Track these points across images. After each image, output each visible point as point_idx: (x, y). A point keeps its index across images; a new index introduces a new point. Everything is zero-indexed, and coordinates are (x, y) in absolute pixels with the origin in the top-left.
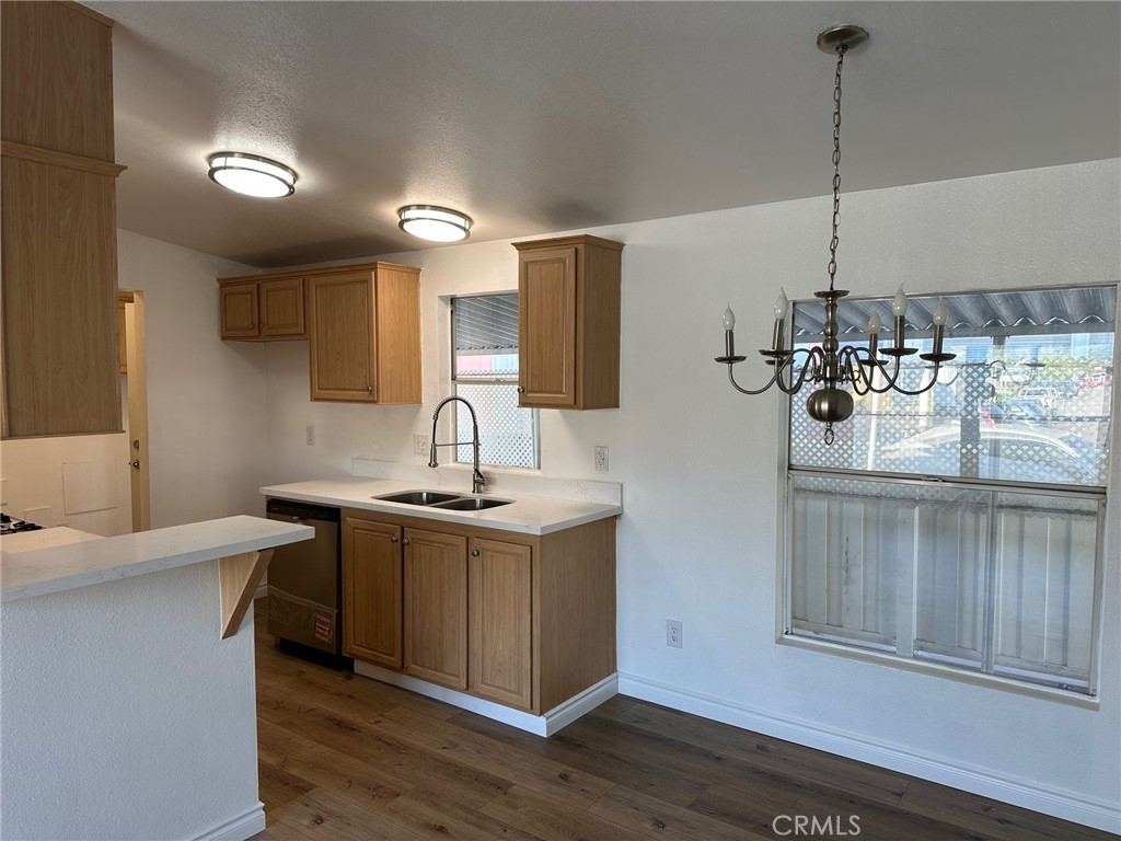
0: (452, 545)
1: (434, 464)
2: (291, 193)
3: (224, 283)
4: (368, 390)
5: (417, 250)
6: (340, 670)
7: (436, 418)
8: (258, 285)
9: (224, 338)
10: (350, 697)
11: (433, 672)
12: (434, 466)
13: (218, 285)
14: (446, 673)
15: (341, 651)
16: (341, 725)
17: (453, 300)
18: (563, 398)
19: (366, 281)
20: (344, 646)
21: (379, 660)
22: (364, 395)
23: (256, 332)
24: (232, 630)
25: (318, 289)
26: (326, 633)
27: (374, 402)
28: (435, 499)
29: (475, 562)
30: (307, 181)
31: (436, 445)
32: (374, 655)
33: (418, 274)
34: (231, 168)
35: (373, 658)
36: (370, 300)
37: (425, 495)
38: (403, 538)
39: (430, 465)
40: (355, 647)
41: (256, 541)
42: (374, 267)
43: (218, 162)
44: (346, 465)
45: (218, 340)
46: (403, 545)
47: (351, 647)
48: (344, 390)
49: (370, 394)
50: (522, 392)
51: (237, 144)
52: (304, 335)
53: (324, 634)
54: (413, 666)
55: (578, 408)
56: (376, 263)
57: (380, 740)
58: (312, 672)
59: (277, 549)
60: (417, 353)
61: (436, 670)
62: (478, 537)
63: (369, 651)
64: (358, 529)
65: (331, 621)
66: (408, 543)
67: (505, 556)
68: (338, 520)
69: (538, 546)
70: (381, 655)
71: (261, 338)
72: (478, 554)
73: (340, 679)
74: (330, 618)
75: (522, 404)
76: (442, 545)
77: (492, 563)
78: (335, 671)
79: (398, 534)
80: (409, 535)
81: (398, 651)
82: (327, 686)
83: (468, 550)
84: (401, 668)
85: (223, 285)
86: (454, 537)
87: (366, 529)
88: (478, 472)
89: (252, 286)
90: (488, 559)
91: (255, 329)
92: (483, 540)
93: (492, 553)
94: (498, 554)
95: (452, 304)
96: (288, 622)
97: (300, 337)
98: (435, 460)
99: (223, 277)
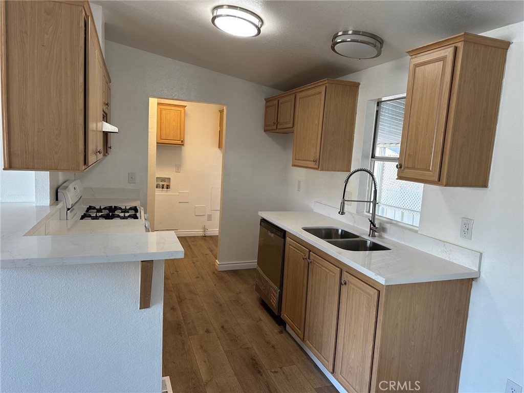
0: (333, 272)
3: (268, 100)
6: (279, 325)
7: (346, 182)
8: (278, 101)
9: (265, 131)
12: (342, 214)
13: (265, 102)
15: (280, 315)
17: (379, 103)
18: (430, 176)
19: (321, 92)
20: (281, 313)
21: (294, 329)
22: (313, 164)
23: (275, 128)
25: (300, 100)
26: (274, 301)
27: (317, 169)
29: (344, 287)
31: (344, 200)
32: (292, 325)
33: (358, 87)
34: (221, 15)
37: (340, 231)
38: (309, 258)
39: (339, 213)
40: (285, 315)
42: (325, 83)
44: (311, 205)
45: (262, 131)
46: (309, 263)
48: (305, 160)
49: (315, 164)
50: (400, 167)
54: (308, 341)
55: (442, 185)
56: (327, 80)
60: (351, 139)
61: (317, 351)
62: (347, 272)
63: (291, 322)
64: (291, 245)
65: (277, 295)
66: (311, 262)
67: (361, 292)
68: (284, 238)
69: (384, 292)
70: (295, 327)
71: (277, 131)
72: (345, 284)
73: (276, 331)
74: (276, 293)
75: (400, 177)
76: (327, 270)
77: (353, 293)
78: (277, 325)
79: (307, 255)
80: (311, 258)
81: (302, 329)
82: (266, 334)
83: (341, 279)
84: (303, 340)
85: (267, 102)
86: (334, 266)
87: (294, 247)
88: (372, 223)
89: (276, 102)
90: (351, 290)
91: (275, 125)
92: (349, 275)
93: (353, 287)
94: (357, 289)
95: (378, 105)
96: (262, 288)
97: (291, 129)
98: (343, 210)
99: (267, 97)
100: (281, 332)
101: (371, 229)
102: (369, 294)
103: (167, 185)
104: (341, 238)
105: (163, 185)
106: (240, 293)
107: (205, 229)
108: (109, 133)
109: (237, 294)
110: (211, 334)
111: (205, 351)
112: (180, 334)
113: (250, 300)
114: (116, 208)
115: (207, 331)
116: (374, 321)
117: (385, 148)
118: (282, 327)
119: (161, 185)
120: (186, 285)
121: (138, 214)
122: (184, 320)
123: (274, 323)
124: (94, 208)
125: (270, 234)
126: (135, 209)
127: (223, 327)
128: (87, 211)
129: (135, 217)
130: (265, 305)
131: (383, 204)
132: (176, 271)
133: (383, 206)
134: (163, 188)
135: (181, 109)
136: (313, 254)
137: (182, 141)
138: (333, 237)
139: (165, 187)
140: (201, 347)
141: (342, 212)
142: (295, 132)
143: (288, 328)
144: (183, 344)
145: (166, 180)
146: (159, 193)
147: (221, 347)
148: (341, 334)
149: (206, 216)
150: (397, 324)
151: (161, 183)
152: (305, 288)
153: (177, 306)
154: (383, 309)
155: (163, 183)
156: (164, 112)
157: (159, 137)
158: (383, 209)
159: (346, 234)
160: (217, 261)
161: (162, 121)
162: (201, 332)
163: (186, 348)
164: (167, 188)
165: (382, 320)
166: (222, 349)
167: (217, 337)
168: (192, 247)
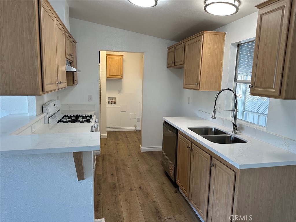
0: (205, 157)
3: (169, 48)
4: (195, 84)
5: (226, 25)
6: (175, 187)
9: (168, 67)
12: (214, 119)
13: (167, 50)
14: (200, 211)
17: (239, 45)
18: (274, 92)
19: (200, 40)
20: (176, 180)
21: (183, 191)
23: (173, 65)
25: (188, 46)
29: (213, 168)
32: (182, 188)
33: (224, 35)
36: (200, 48)
37: (213, 129)
40: (178, 182)
42: (203, 34)
48: (191, 85)
50: (252, 87)
53: (171, 173)
54: (191, 200)
56: (203, 32)
61: (197, 207)
62: (215, 158)
63: (181, 186)
64: (181, 139)
65: (173, 169)
66: (192, 150)
67: (224, 172)
68: (177, 133)
69: (239, 173)
70: (184, 189)
71: (175, 67)
72: (214, 166)
73: (173, 191)
74: (173, 168)
75: (252, 94)
76: (202, 156)
77: (218, 173)
78: (173, 187)
79: (190, 145)
80: (193, 147)
81: (188, 192)
82: (166, 193)
83: (211, 162)
84: (189, 198)
85: (169, 49)
86: (207, 154)
87: (183, 140)
88: (234, 124)
89: (174, 49)
90: (218, 170)
91: (173, 63)
92: (216, 160)
93: (219, 168)
94: (221, 170)
95: (238, 47)
96: (165, 164)
97: (183, 65)
98: (214, 116)
99: (169, 46)
100: (176, 192)
101: (233, 128)
102: (229, 174)
103: (114, 102)
104: (214, 134)
105: (112, 102)
106: (153, 166)
107: (136, 127)
108: (75, 73)
109: (151, 166)
110: (133, 192)
111: (128, 203)
112: (115, 191)
113: (158, 170)
114: (80, 116)
115: (131, 190)
116: (232, 192)
117: (247, 76)
118: (177, 188)
119: (111, 102)
120: (122, 160)
121: (91, 120)
122: (118, 182)
123: (172, 185)
124: (67, 116)
125: (169, 131)
126: (91, 116)
127: (140, 187)
128: (63, 118)
129: (89, 121)
130: (167, 175)
131: (246, 110)
132: (117, 152)
133: (246, 111)
134: (112, 103)
135: (120, 57)
136: (194, 145)
137: (121, 76)
138: (209, 134)
139: (113, 103)
140: (126, 200)
141: (214, 117)
142: (185, 67)
143: (180, 190)
144: (116, 198)
145: (113, 99)
146: (109, 106)
147: (138, 200)
148: (211, 198)
149: (137, 119)
150: (249, 195)
151: (111, 101)
152: (189, 166)
153: (115, 173)
154: (238, 185)
155: (112, 101)
156: (111, 59)
157: (108, 74)
158: (246, 114)
159: (217, 132)
160: (140, 146)
161: (110, 65)
162: (127, 190)
163: (117, 200)
164: (114, 103)
165: (237, 192)
166: (138, 202)
167: (136, 194)
168: (128, 137)
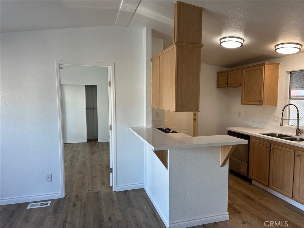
1: (282, 125)
2: (242, 46)
3: (219, 73)
4: (260, 101)
7: (283, 111)
8: (228, 73)
9: (217, 88)
10: (251, 190)
11: (279, 190)
13: (217, 74)
14: (284, 191)
15: (248, 177)
16: (249, 197)
17: (291, 72)
19: (261, 69)
20: (249, 175)
21: (261, 182)
22: (258, 103)
23: (226, 86)
24: (223, 165)
25: (246, 72)
26: (244, 170)
27: (261, 105)
28: (281, 136)
29: (298, 158)
30: (247, 41)
31: (283, 119)
32: (259, 180)
33: (279, 65)
34: (226, 41)
35: (258, 181)
36: (262, 74)
38: (270, 147)
39: (280, 125)
41: (232, 142)
42: (264, 64)
43: (222, 40)
44: (250, 124)
45: (216, 88)
46: (270, 149)
47: (251, 176)
48: (252, 101)
49: (260, 103)
51: (228, 34)
52: (240, 86)
53: (243, 171)
54: (272, 186)
56: (265, 63)
57: (262, 205)
58: (239, 180)
59: (237, 145)
60: (277, 90)
61: (280, 189)
62: (299, 150)
63: (257, 178)
66: (272, 149)
70: (261, 180)
71: (228, 87)
72: (299, 156)
76: (285, 151)
81: (267, 181)
83: (295, 154)
84: (268, 186)
87: (258, 143)
88: (299, 129)
89: (226, 73)
90: (303, 158)
95: (291, 74)
98: (282, 124)
99: (218, 71)
101: (297, 132)
123: (244, 181)
143: (254, 182)
